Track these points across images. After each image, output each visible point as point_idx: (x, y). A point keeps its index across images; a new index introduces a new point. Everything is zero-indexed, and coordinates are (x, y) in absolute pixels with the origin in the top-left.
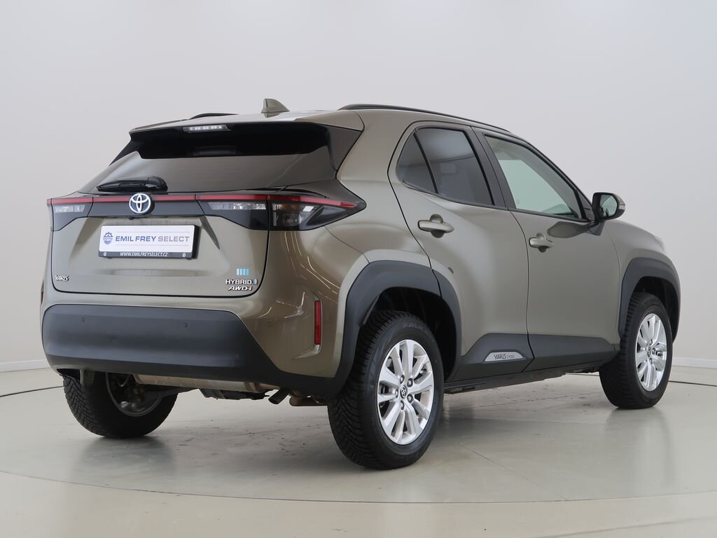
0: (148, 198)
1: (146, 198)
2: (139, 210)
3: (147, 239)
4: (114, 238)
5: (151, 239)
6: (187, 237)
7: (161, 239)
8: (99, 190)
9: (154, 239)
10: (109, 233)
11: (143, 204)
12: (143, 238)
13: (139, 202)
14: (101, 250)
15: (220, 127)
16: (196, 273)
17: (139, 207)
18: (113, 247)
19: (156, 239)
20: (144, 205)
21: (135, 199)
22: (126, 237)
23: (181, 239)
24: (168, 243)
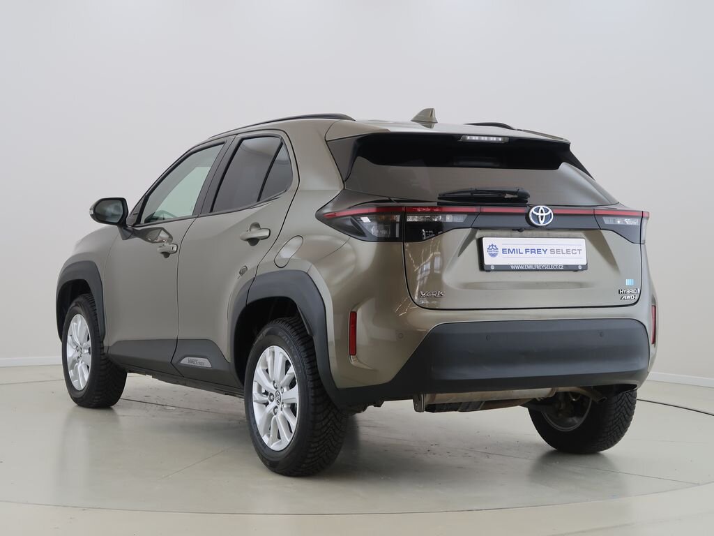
0: (550, 211)
1: (548, 210)
2: (542, 223)
3: (538, 251)
4: (500, 251)
5: (543, 252)
6: (579, 250)
7: (552, 251)
8: (439, 198)
9: (545, 252)
10: (492, 245)
11: (546, 216)
12: (533, 251)
13: (542, 214)
14: (486, 263)
15: (500, 139)
16: (580, 285)
17: (542, 219)
18: (501, 260)
19: (548, 252)
20: (548, 217)
21: (537, 210)
22: (514, 250)
23: (574, 252)
24: (561, 255)
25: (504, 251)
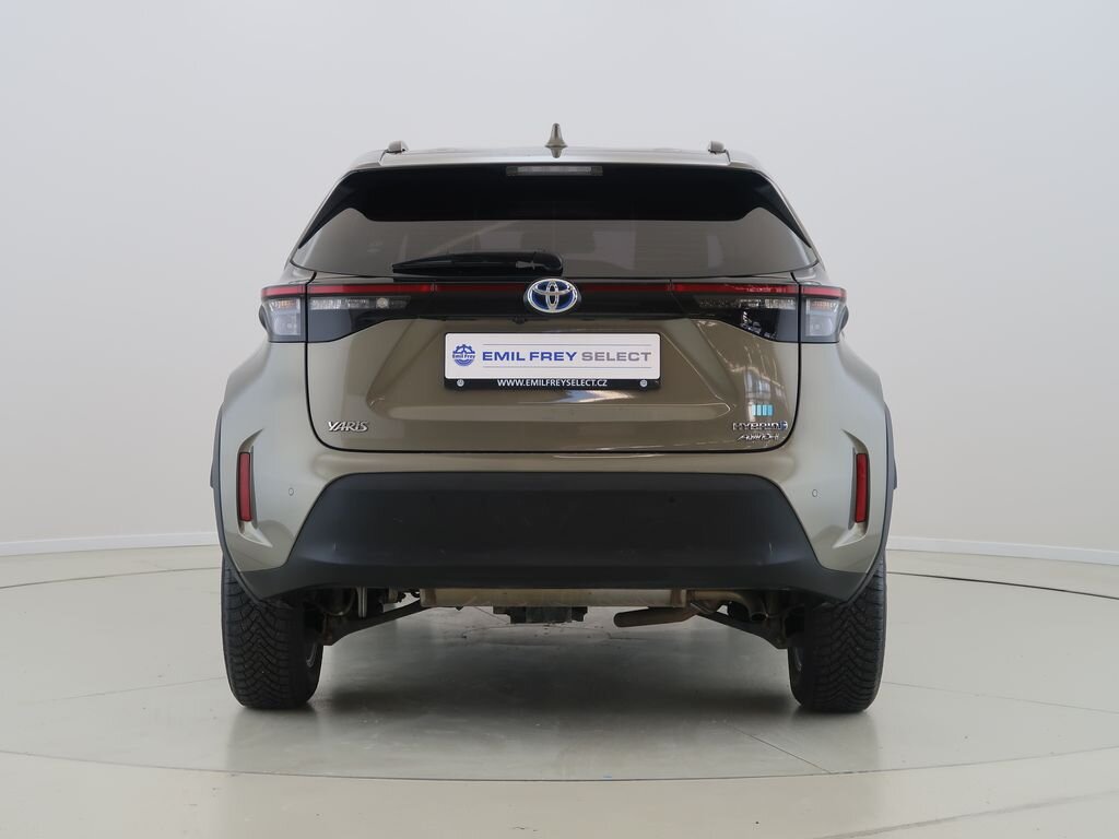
0: (571, 288)
1: (566, 287)
2: (552, 309)
3: (558, 356)
4: (478, 355)
5: (566, 357)
6: (646, 354)
7: (587, 356)
9: (571, 357)
11: (561, 297)
12: (545, 356)
13: (552, 293)
14: (449, 375)
15: (587, 169)
17: (552, 302)
18: (478, 370)
20: (565, 299)
21: (542, 286)
22: (507, 354)
23: (633, 357)
24: (606, 363)
25: (486, 356)
